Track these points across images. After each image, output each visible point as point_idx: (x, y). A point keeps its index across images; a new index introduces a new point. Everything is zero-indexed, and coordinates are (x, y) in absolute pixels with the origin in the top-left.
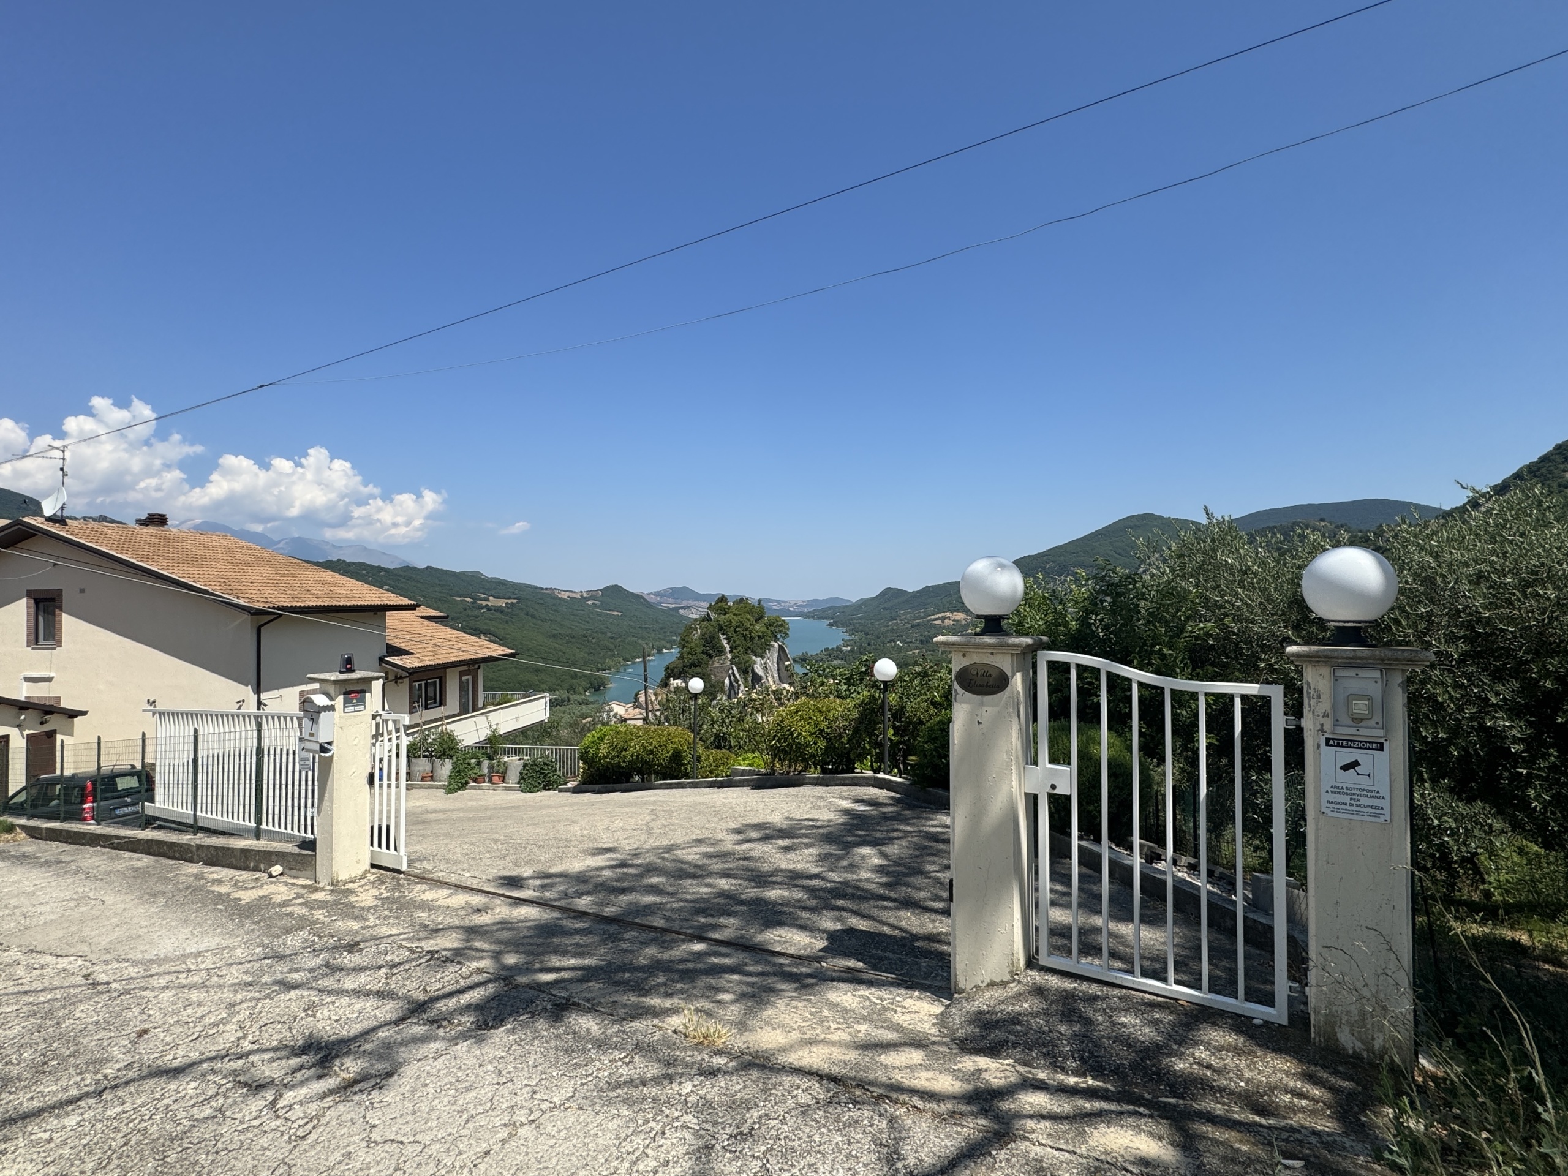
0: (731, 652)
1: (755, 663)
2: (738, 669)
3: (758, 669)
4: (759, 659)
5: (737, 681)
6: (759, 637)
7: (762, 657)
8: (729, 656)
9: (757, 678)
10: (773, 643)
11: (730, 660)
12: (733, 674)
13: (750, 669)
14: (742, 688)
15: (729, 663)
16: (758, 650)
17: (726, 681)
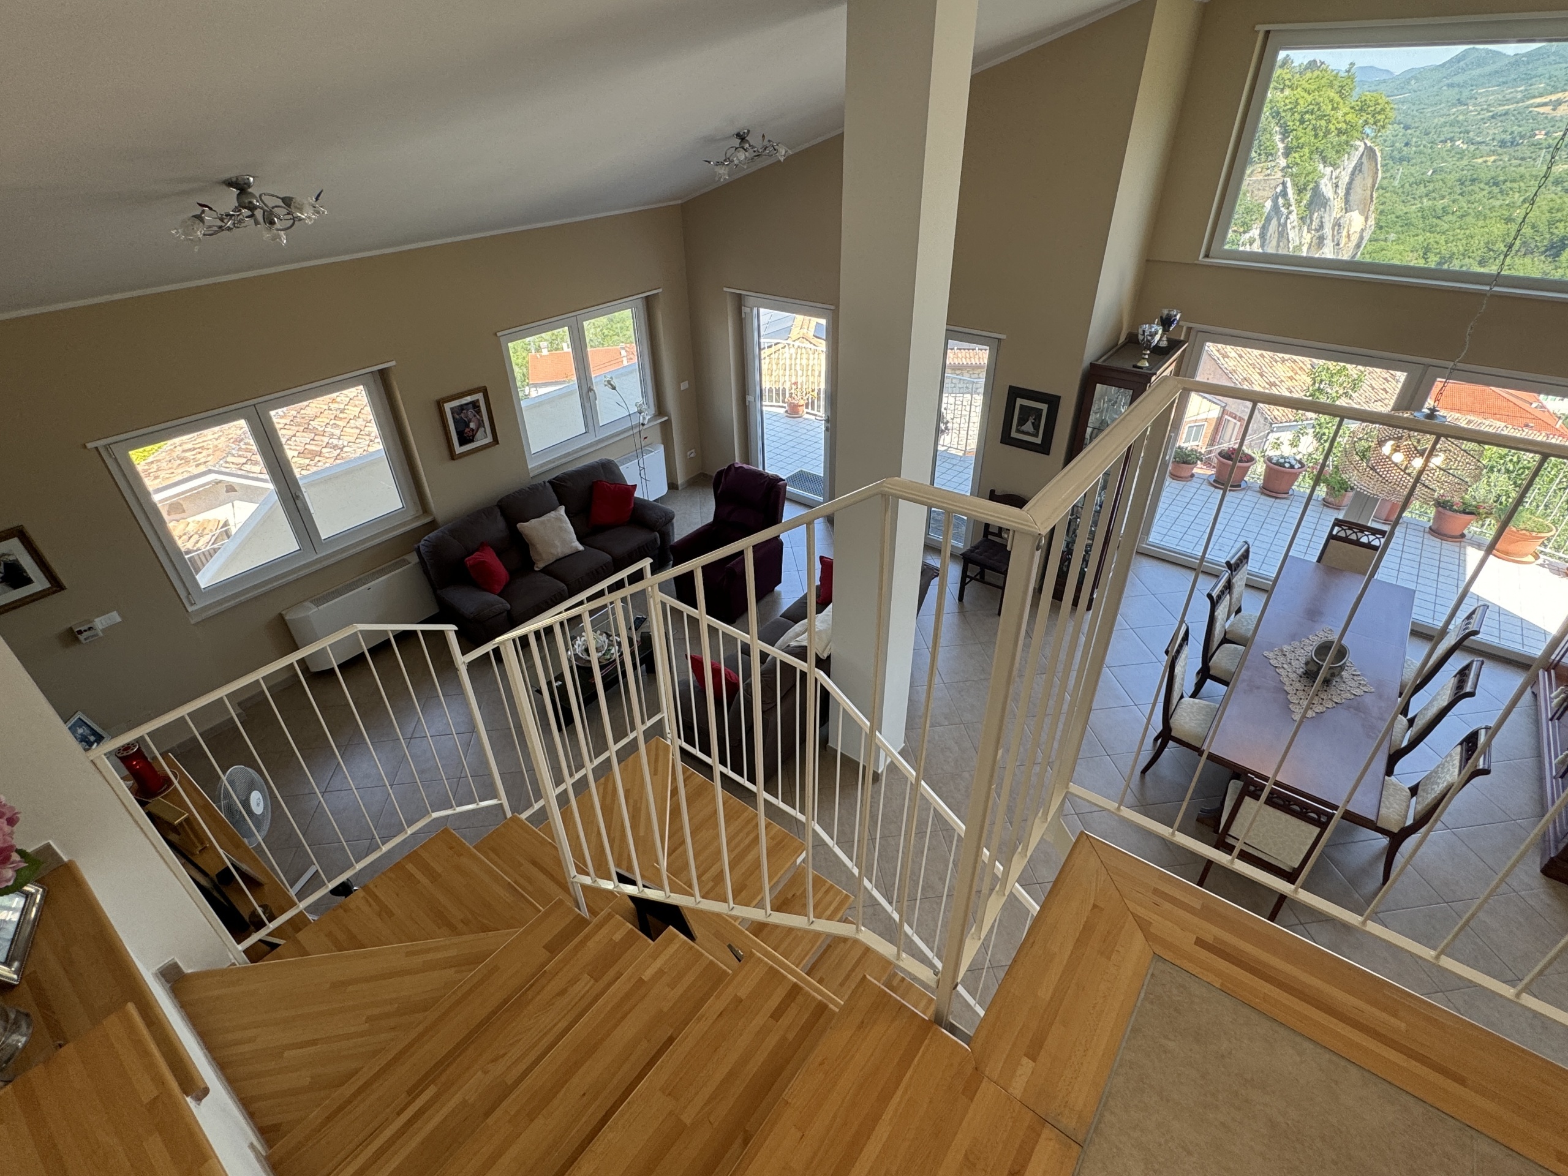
0: (1287, 154)
1: (1322, 176)
2: (1295, 185)
3: (1327, 189)
4: (1329, 169)
5: (1288, 205)
6: (1340, 132)
7: (1334, 166)
8: (1283, 162)
9: (1318, 201)
10: (1358, 143)
11: (1282, 170)
12: (1284, 194)
13: (1312, 185)
14: (1293, 217)
15: (1280, 174)
16: (1331, 154)
17: (1268, 204)
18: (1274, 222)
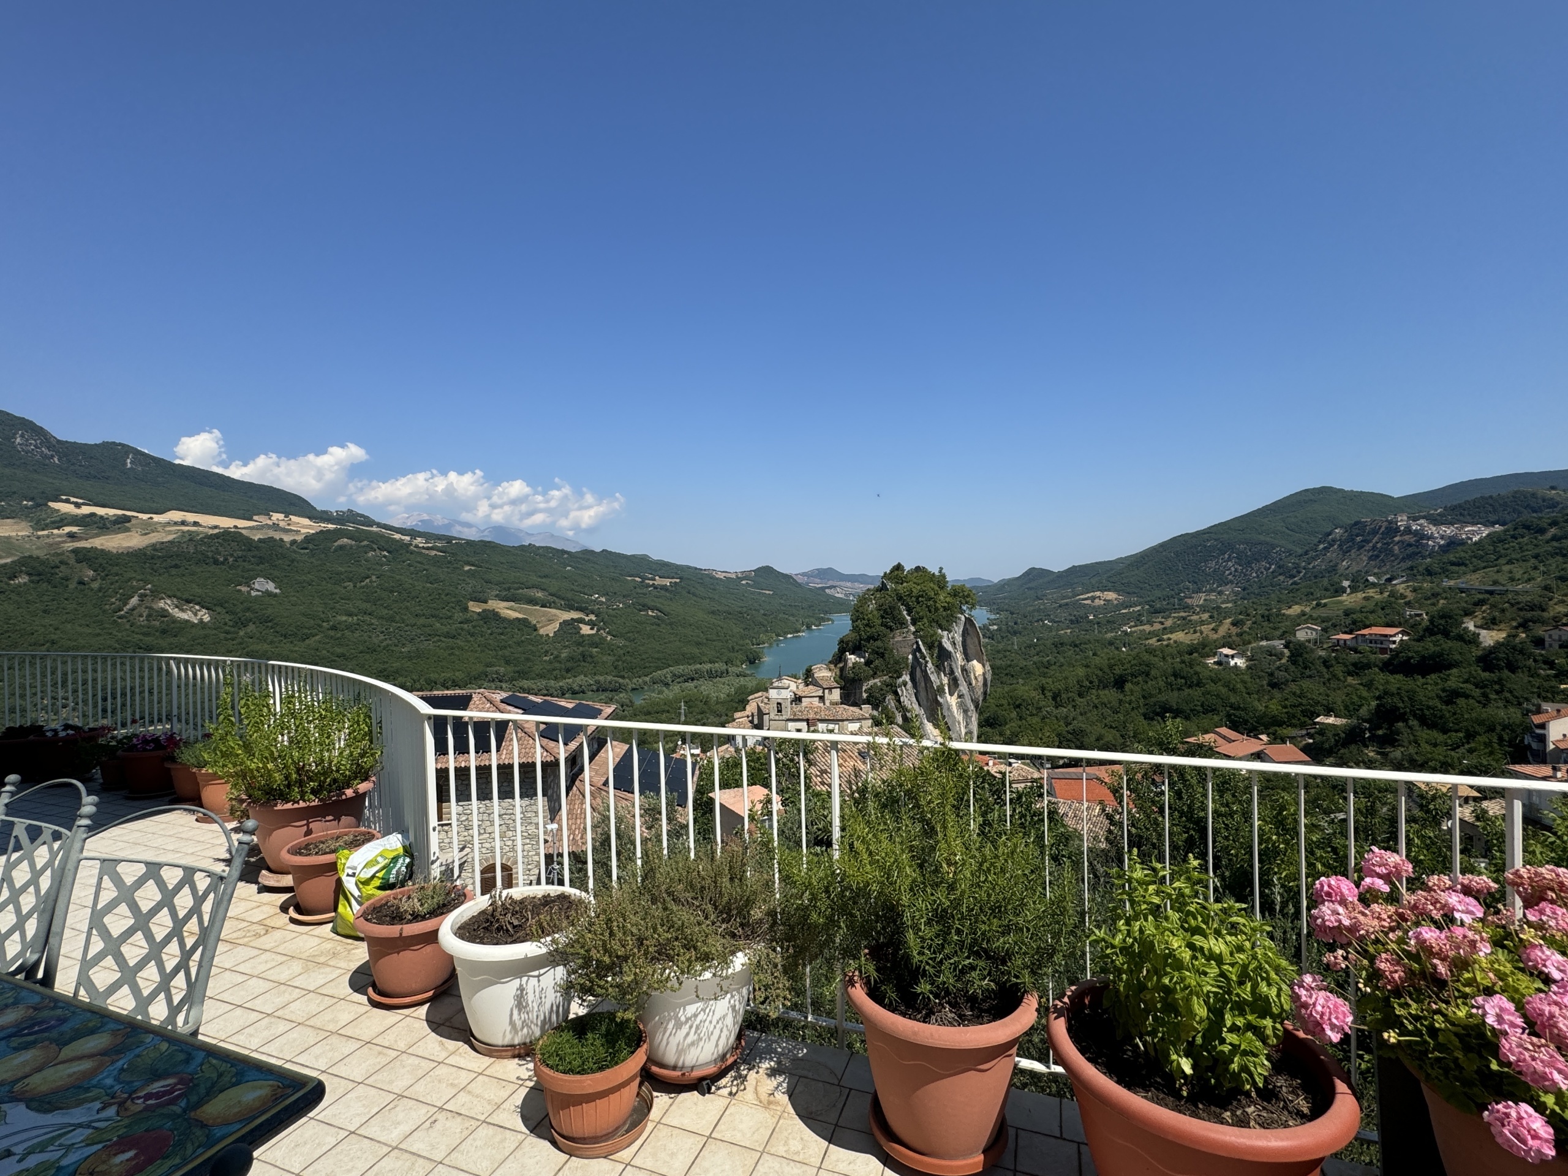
0: (914, 624)
1: (942, 637)
2: (925, 644)
3: (948, 646)
4: (945, 633)
5: (924, 658)
6: (945, 609)
7: (950, 631)
8: (912, 629)
9: (944, 654)
10: (959, 615)
11: (914, 633)
12: (918, 649)
13: (936, 644)
14: (930, 665)
15: (912, 637)
16: (944, 623)
17: (910, 657)
18: (918, 669)
